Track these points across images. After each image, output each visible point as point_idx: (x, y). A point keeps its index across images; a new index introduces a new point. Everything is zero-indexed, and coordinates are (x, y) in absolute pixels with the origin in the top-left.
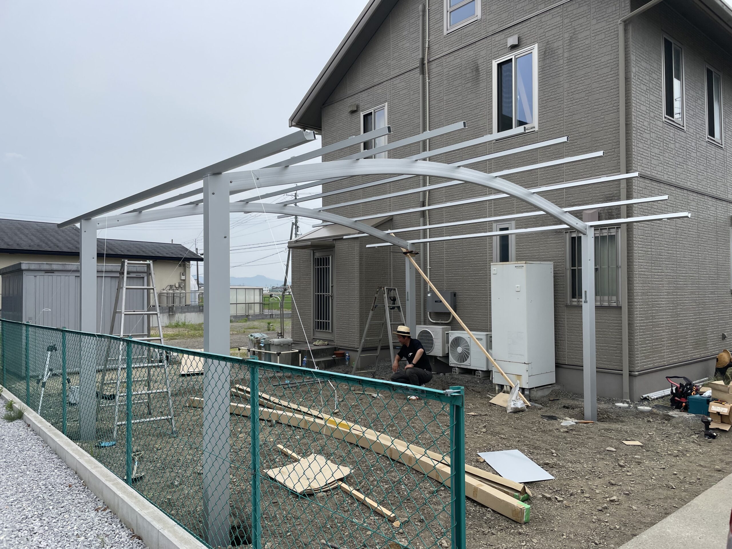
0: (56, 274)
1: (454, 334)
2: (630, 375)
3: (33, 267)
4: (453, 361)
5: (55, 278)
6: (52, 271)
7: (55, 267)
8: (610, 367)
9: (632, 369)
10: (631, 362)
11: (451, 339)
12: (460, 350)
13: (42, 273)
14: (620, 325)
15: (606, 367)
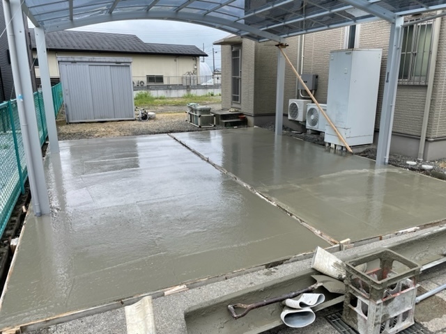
0: (78, 63)
1: (311, 106)
2: (426, 140)
3: (64, 59)
4: (308, 126)
5: (77, 66)
6: (75, 62)
7: (76, 60)
9: (428, 136)
10: (428, 130)
11: (308, 109)
12: (312, 117)
13: (70, 63)
14: (425, 101)
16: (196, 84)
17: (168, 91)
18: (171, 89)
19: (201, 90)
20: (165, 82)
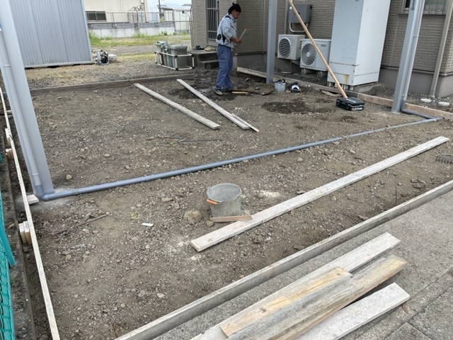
1: (305, 41)
2: (439, 75)
4: (303, 64)
8: (425, 69)
9: (442, 71)
11: (303, 45)
12: (308, 54)
14: (441, 32)
15: (422, 69)
16: (144, 21)
17: (114, 30)
18: (116, 28)
19: (151, 29)
20: (109, 19)
